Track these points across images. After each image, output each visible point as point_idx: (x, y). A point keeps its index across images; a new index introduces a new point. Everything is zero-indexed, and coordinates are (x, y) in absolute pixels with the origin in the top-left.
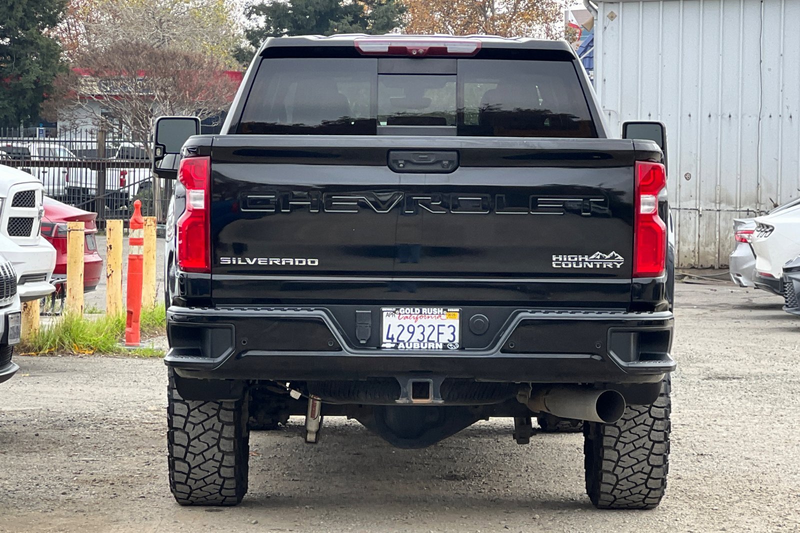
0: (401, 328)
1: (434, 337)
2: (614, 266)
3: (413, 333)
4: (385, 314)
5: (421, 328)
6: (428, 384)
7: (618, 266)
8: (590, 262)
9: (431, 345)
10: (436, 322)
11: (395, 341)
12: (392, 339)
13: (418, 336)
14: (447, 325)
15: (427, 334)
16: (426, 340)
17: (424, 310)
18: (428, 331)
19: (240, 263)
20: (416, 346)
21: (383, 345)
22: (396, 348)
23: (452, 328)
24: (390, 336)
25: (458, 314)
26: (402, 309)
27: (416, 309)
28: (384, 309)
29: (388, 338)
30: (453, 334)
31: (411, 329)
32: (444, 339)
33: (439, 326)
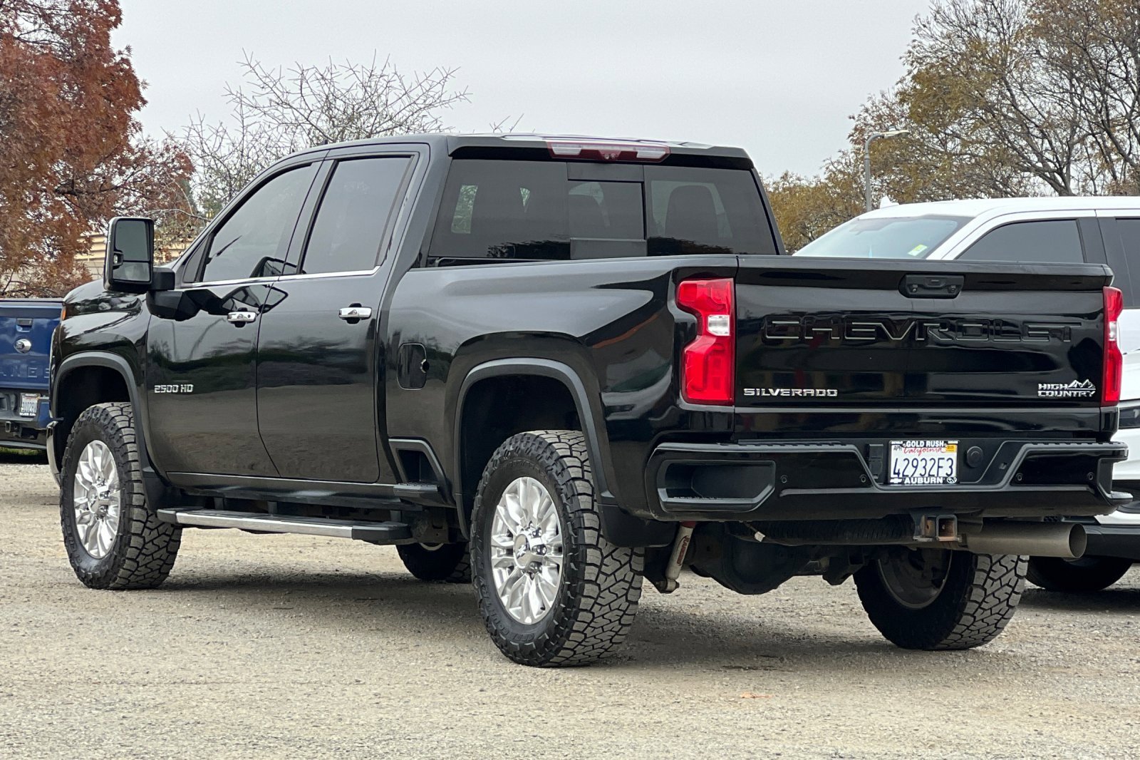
0: (907, 462)
1: (934, 472)
2: (1087, 394)
3: (916, 467)
4: (893, 447)
5: (924, 461)
7: (1091, 395)
8: (1068, 391)
9: (933, 480)
10: (936, 455)
11: (901, 476)
12: (898, 474)
13: (920, 470)
14: (946, 459)
15: (928, 468)
16: (927, 475)
17: (928, 443)
18: (930, 464)
19: (764, 394)
20: (920, 481)
21: (892, 481)
22: (902, 483)
23: (950, 461)
24: (897, 471)
25: (955, 447)
26: (909, 442)
27: (922, 442)
28: (893, 442)
29: (895, 473)
30: (951, 467)
31: (915, 464)
32: (943, 473)
33: (939, 459)
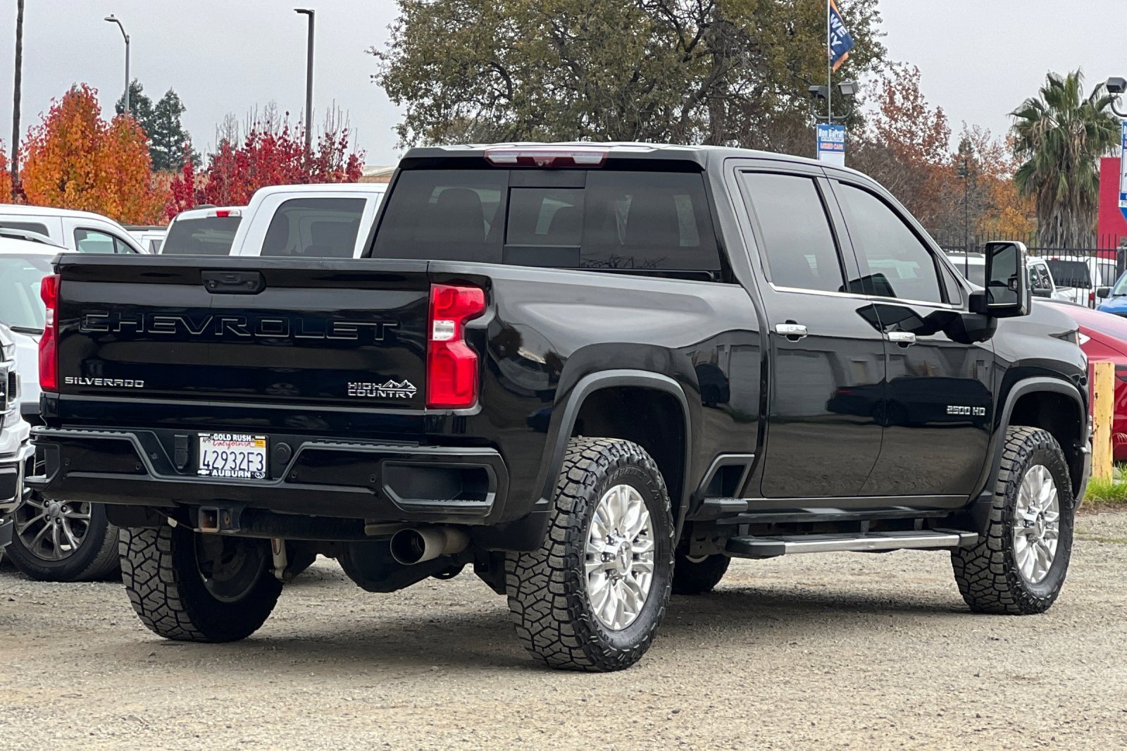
0: (216, 454)
1: (244, 466)
2: (406, 395)
3: (226, 460)
4: (202, 439)
5: (233, 455)
6: (216, 511)
7: (411, 395)
8: (383, 391)
9: (241, 473)
10: (246, 450)
11: (211, 468)
12: (208, 465)
13: (230, 464)
14: (256, 453)
15: (238, 462)
16: (237, 468)
17: (235, 437)
18: (240, 458)
19: (80, 383)
20: (228, 474)
21: (199, 472)
22: (210, 474)
23: (260, 456)
24: (206, 463)
25: (264, 442)
26: (216, 435)
27: (228, 435)
28: (200, 435)
29: (204, 465)
30: (261, 462)
31: (224, 457)
32: (253, 467)
33: (249, 453)
